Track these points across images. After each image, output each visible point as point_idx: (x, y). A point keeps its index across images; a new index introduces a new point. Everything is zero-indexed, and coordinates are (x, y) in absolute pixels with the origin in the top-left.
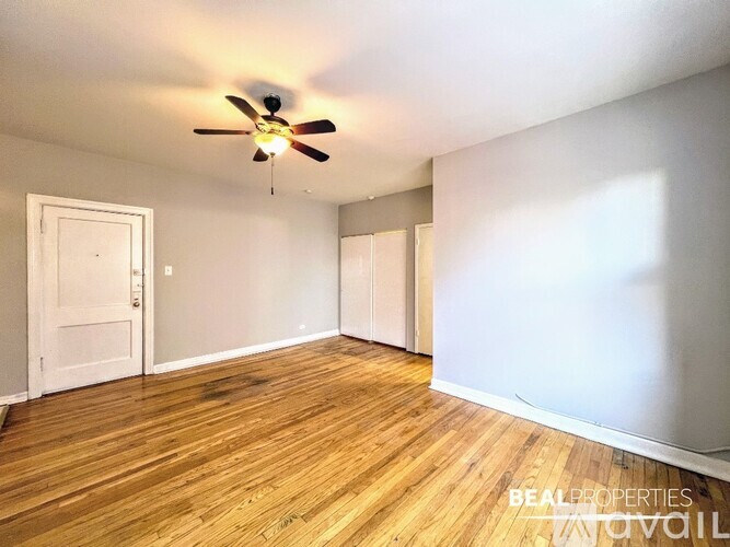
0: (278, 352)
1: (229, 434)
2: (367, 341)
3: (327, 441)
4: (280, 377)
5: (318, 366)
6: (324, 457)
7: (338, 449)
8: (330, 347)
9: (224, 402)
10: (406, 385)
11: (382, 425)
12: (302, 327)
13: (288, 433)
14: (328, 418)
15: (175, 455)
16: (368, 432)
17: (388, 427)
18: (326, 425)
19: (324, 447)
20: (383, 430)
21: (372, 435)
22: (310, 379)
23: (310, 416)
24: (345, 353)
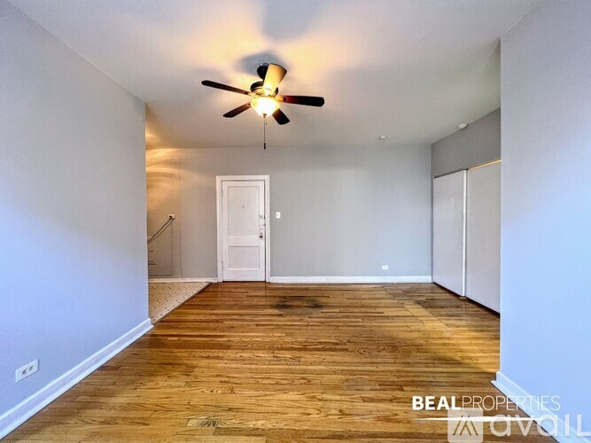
0: (355, 286)
1: (257, 337)
2: (458, 296)
3: (303, 378)
4: (335, 307)
5: (375, 307)
6: (285, 391)
7: (304, 392)
8: (409, 293)
9: (282, 313)
10: (458, 364)
11: (372, 395)
12: (385, 267)
13: (288, 355)
14: (329, 359)
15: (223, 336)
16: (349, 392)
17: (372, 400)
18: (320, 363)
19: (296, 382)
20: (364, 400)
21: (347, 398)
22: (356, 317)
23: (319, 350)
24: (418, 303)
